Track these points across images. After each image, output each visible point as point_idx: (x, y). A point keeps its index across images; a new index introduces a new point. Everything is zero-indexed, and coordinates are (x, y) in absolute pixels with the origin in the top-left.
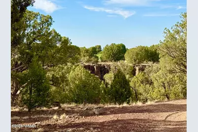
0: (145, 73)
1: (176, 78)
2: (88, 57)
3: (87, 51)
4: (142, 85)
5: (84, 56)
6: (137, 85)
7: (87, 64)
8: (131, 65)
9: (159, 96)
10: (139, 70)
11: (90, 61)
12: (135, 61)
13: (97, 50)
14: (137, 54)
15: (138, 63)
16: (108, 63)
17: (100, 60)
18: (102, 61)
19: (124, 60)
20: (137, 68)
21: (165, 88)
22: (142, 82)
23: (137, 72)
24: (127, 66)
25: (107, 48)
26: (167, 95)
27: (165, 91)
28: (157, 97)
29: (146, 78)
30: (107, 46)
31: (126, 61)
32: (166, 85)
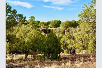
0: (70, 33)
1: (89, 36)
2: (44, 26)
3: (43, 23)
4: (69, 40)
5: (42, 25)
6: (66, 39)
7: (43, 29)
8: (63, 29)
9: (79, 47)
10: (67, 31)
11: (45, 27)
12: (65, 27)
13: (49, 23)
14: (66, 24)
15: (66, 28)
16: (53, 29)
17: (49, 27)
18: (50, 28)
19: (60, 27)
20: (66, 31)
21: (82, 42)
22: (69, 38)
23: (66, 32)
24: (61, 30)
25: (52, 22)
26: (83, 46)
27: (83, 44)
28: (78, 47)
29: (70, 36)
30: (53, 21)
31: (61, 28)
32: (83, 40)
